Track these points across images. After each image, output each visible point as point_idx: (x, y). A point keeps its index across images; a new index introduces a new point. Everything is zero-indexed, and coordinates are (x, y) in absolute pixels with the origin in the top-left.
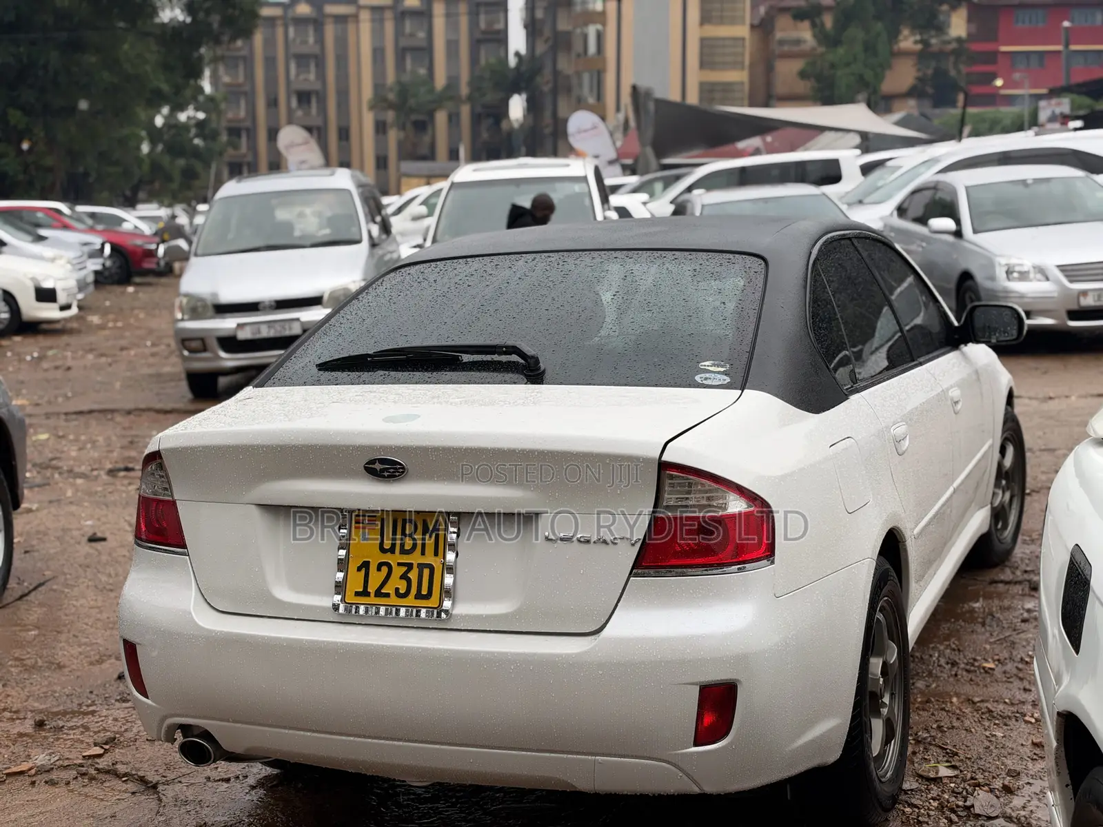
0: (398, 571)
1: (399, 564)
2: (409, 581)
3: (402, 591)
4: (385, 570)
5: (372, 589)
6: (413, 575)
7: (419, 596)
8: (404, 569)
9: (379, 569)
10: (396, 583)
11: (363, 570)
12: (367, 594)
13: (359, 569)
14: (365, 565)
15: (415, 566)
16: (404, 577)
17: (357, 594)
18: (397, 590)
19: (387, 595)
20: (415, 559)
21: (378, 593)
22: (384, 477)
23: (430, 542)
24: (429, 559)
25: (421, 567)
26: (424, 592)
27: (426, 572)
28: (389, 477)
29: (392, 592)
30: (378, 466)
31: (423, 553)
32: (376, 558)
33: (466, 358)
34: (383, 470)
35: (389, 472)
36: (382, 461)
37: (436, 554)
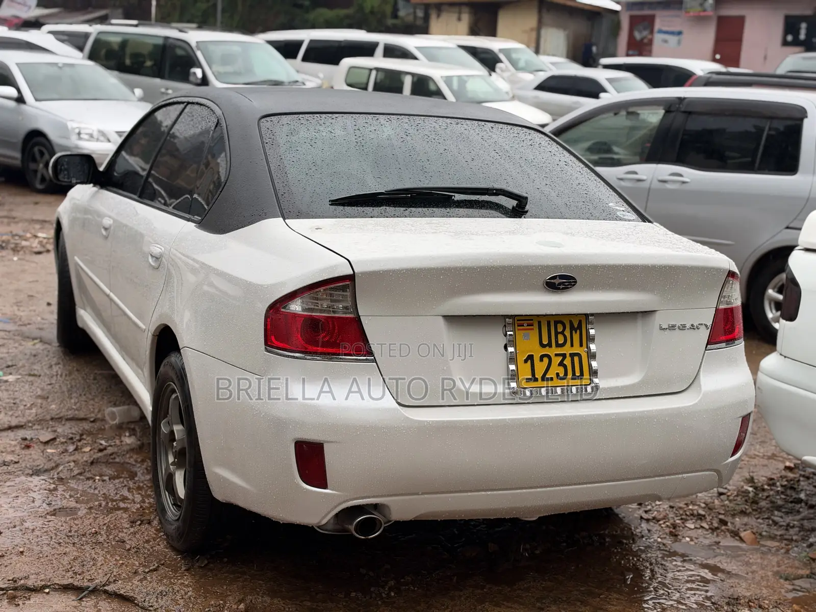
0: (556, 361)
1: (556, 355)
2: (565, 367)
3: (562, 375)
4: (546, 360)
5: (539, 375)
6: (567, 362)
7: (574, 377)
8: (560, 358)
9: (541, 360)
10: (555, 369)
11: (529, 362)
12: (536, 380)
13: (526, 361)
14: (530, 358)
15: (568, 355)
16: (561, 364)
17: (528, 380)
18: (558, 374)
19: (552, 379)
20: (567, 350)
21: (543, 378)
22: (559, 289)
23: (576, 337)
24: (576, 349)
25: (572, 355)
26: (578, 374)
27: (576, 359)
28: (563, 289)
29: (554, 376)
30: (557, 281)
31: (572, 345)
32: (538, 352)
33: (458, 197)
34: (560, 284)
35: (565, 285)
36: (561, 277)
37: (581, 345)
